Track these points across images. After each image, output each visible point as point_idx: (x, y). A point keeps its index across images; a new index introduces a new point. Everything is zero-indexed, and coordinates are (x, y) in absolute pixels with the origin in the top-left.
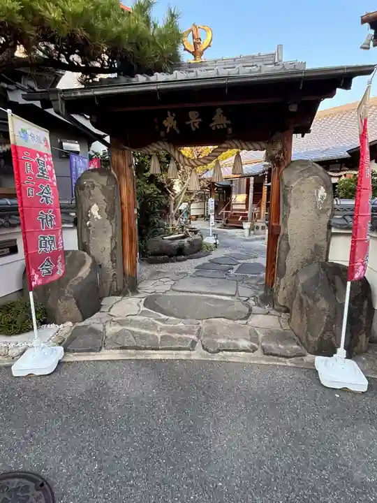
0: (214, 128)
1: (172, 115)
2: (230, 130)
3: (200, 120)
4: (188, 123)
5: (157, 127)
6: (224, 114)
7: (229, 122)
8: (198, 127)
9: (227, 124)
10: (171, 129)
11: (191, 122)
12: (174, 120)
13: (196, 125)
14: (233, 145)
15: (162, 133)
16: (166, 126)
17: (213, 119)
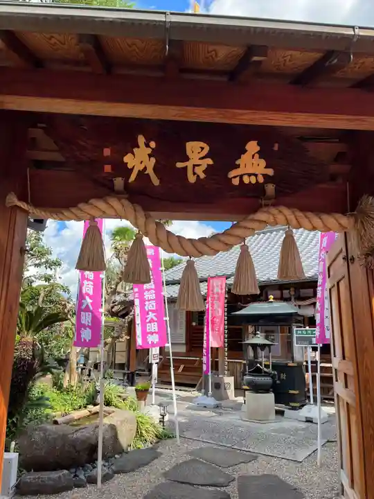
0: (236, 182)
1: (147, 145)
2: (270, 188)
3: (210, 161)
4: (179, 165)
5: (108, 168)
6: (261, 154)
7: (270, 172)
8: (202, 176)
9: (265, 176)
10: (142, 174)
11: (189, 164)
12: (150, 156)
13: (199, 171)
14: (280, 218)
15: (119, 182)
16: (130, 166)
17: (237, 162)
